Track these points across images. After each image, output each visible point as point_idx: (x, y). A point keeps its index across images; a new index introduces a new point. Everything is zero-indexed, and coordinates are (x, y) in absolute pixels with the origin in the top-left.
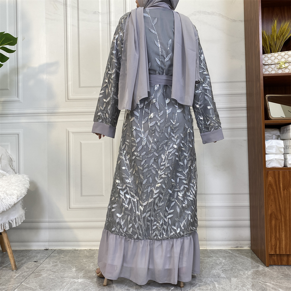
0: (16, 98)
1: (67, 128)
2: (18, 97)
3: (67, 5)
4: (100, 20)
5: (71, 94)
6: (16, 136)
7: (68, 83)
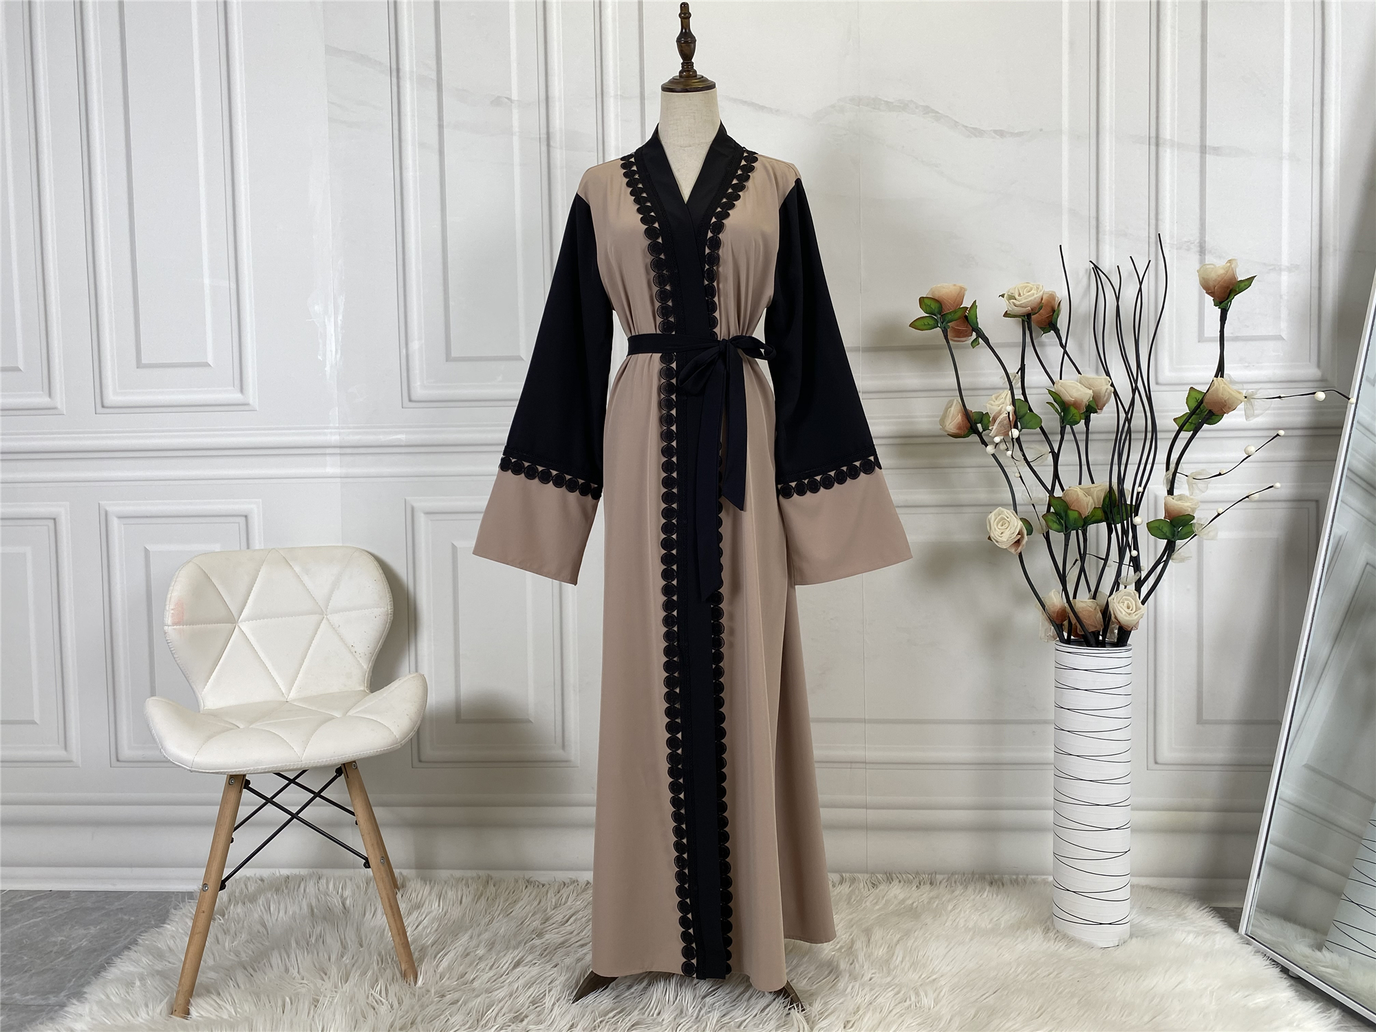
0: (235, 396)
1: (407, 498)
2: (242, 390)
3: (401, 74)
4: (516, 129)
5: (419, 384)
6: (239, 523)
7: (410, 345)
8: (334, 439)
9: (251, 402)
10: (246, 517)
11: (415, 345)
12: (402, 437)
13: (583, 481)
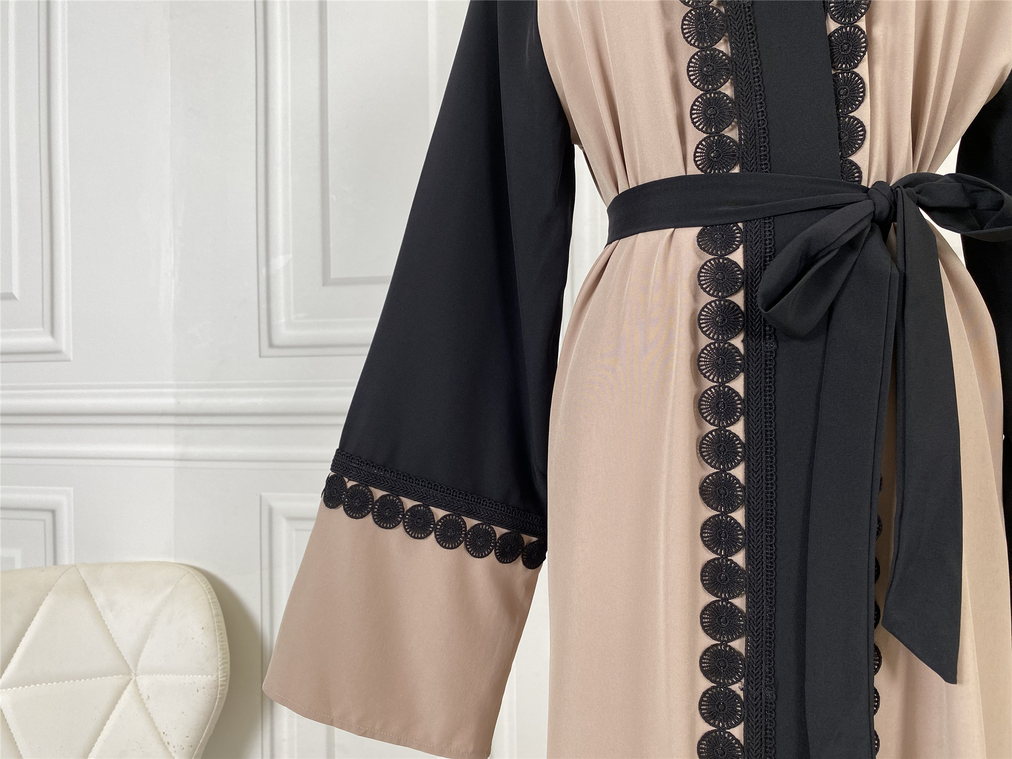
0: (44, 340)
1: (263, 494)
2: (52, 332)
5: (283, 320)
6: (44, 521)
7: (273, 261)
8: (167, 402)
9: (64, 348)
10: (53, 512)
11: (280, 262)
12: (258, 402)
13: (505, 531)
